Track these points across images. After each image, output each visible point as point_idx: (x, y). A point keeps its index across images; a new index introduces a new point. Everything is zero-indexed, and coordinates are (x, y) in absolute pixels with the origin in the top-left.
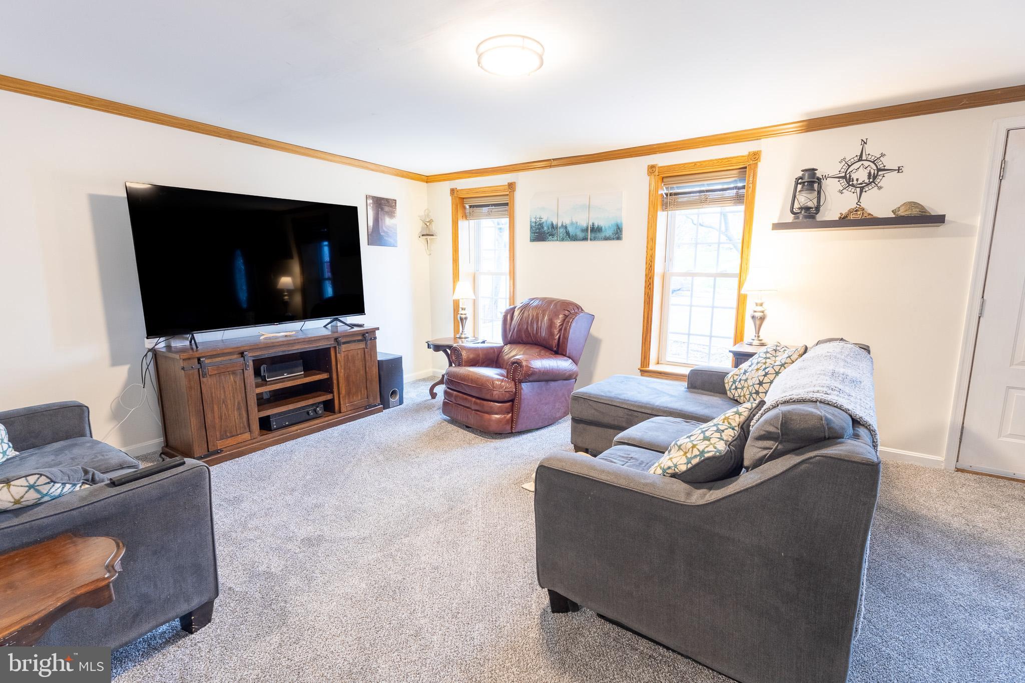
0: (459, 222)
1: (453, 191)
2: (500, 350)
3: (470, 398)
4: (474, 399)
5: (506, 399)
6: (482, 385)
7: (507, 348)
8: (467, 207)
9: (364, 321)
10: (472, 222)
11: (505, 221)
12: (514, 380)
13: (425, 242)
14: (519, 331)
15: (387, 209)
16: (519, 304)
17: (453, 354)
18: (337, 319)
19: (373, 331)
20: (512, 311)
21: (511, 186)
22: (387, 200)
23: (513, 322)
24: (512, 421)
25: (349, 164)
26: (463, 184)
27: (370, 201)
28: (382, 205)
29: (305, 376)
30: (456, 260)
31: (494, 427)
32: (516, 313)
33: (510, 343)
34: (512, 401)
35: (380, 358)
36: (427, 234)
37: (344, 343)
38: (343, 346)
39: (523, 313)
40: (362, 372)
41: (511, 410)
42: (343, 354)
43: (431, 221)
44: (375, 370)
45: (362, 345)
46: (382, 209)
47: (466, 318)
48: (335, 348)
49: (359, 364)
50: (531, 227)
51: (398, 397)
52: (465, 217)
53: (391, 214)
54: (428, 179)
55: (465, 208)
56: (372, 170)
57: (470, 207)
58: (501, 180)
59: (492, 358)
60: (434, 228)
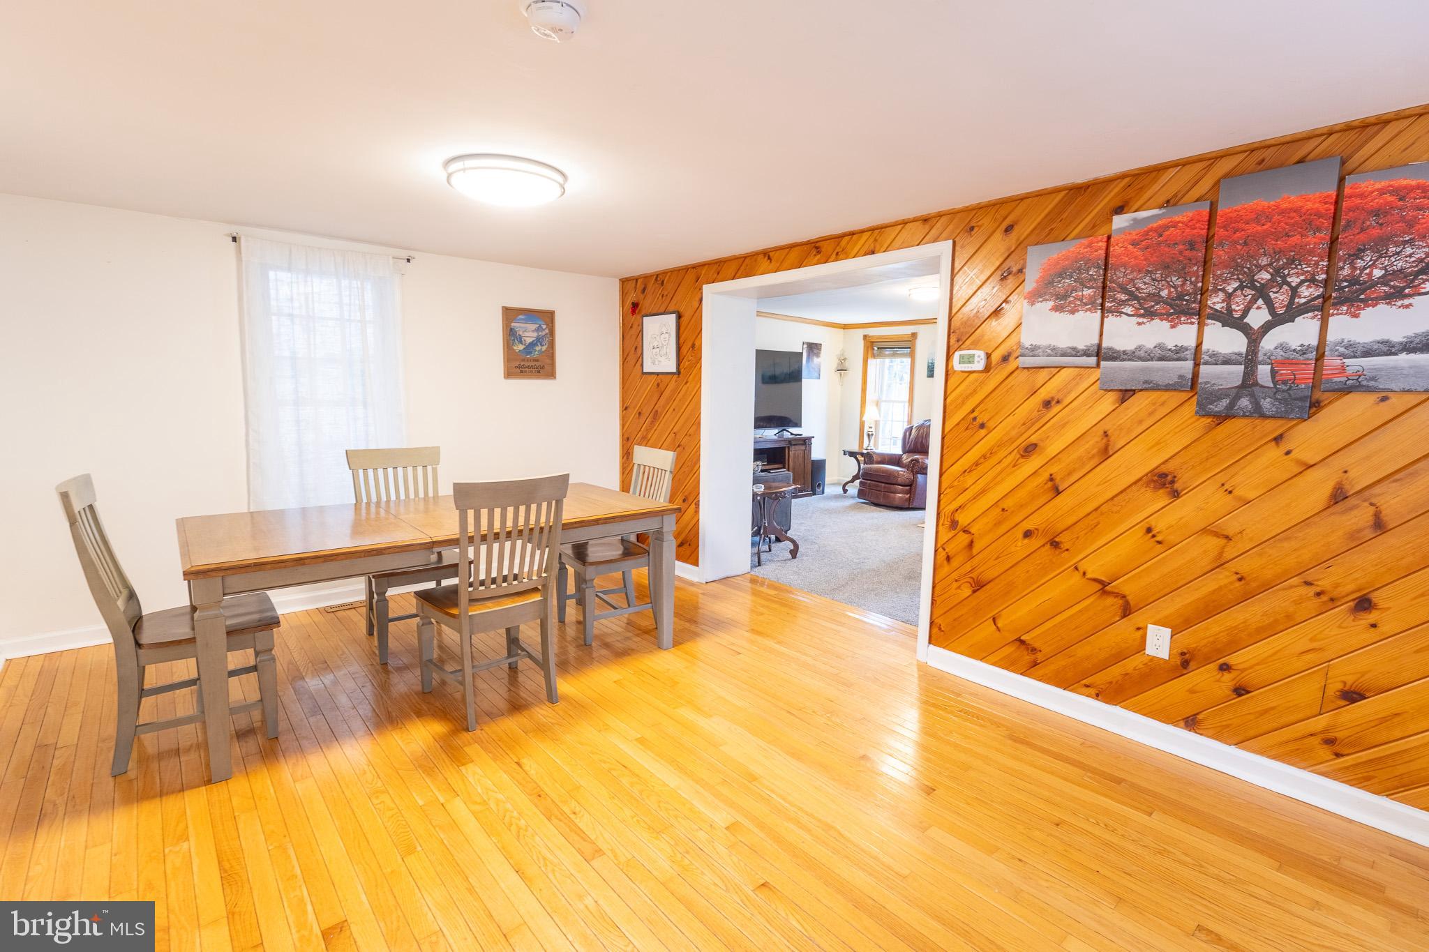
0: (869, 361)
1: (865, 337)
2: (900, 457)
3: (880, 484)
4: (883, 485)
5: (906, 484)
6: (890, 474)
7: (905, 456)
8: (876, 348)
9: (804, 431)
10: (878, 360)
11: (908, 361)
12: (912, 471)
13: (839, 375)
14: (916, 443)
15: (815, 351)
16: (915, 424)
17: (869, 457)
18: (785, 430)
19: (810, 438)
20: (911, 428)
21: (914, 335)
22: (816, 344)
23: (912, 437)
24: (910, 499)
25: (797, 321)
26: (874, 332)
27: (805, 346)
28: (813, 348)
29: (767, 465)
30: (864, 390)
31: (897, 503)
32: (914, 431)
33: (908, 452)
34: (910, 485)
35: (812, 459)
36: (841, 369)
37: (794, 445)
38: (793, 447)
39: (919, 431)
40: (802, 466)
41: (909, 492)
42: (793, 452)
43: (845, 359)
44: (809, 467)
45: (803, 448)
46: (813, 351)
47: (872, 435)
48: (789, 447)
49: (801, 460)
50: (928, 367)
51: (821, 488)
52: (874, 356)
53: (818, 355)
54: (845, 327)
55: (873, 349)
56: (809, 323)
57: (878, 348)
58: (907, 330)
59: (895, 460)
60: (847, 364)
